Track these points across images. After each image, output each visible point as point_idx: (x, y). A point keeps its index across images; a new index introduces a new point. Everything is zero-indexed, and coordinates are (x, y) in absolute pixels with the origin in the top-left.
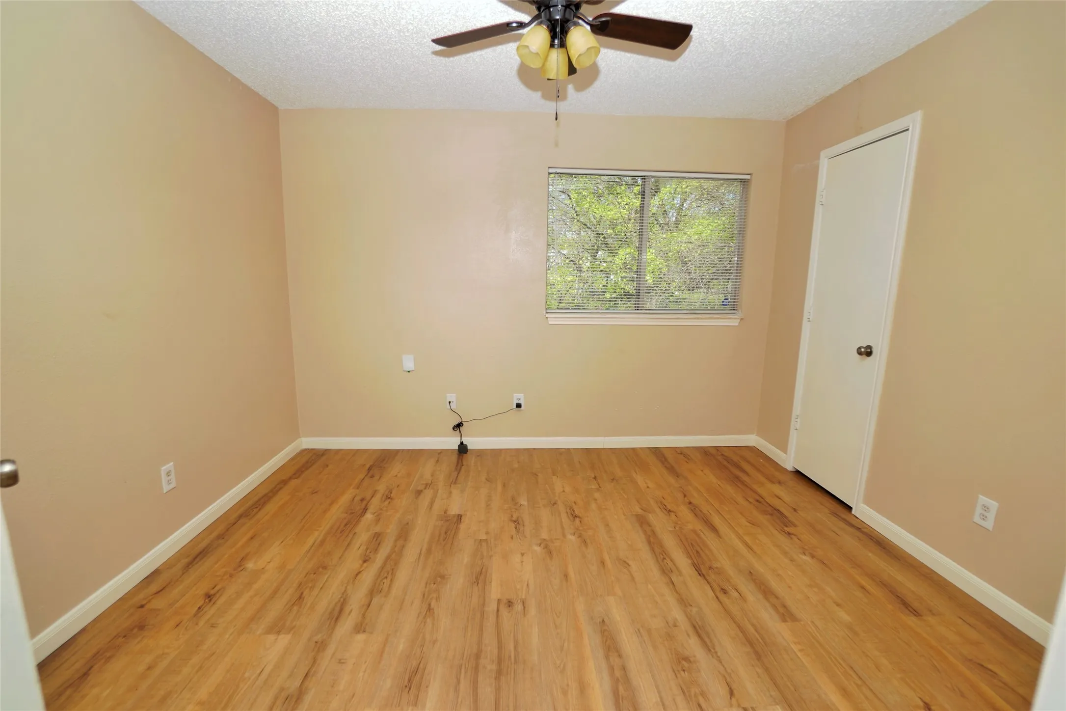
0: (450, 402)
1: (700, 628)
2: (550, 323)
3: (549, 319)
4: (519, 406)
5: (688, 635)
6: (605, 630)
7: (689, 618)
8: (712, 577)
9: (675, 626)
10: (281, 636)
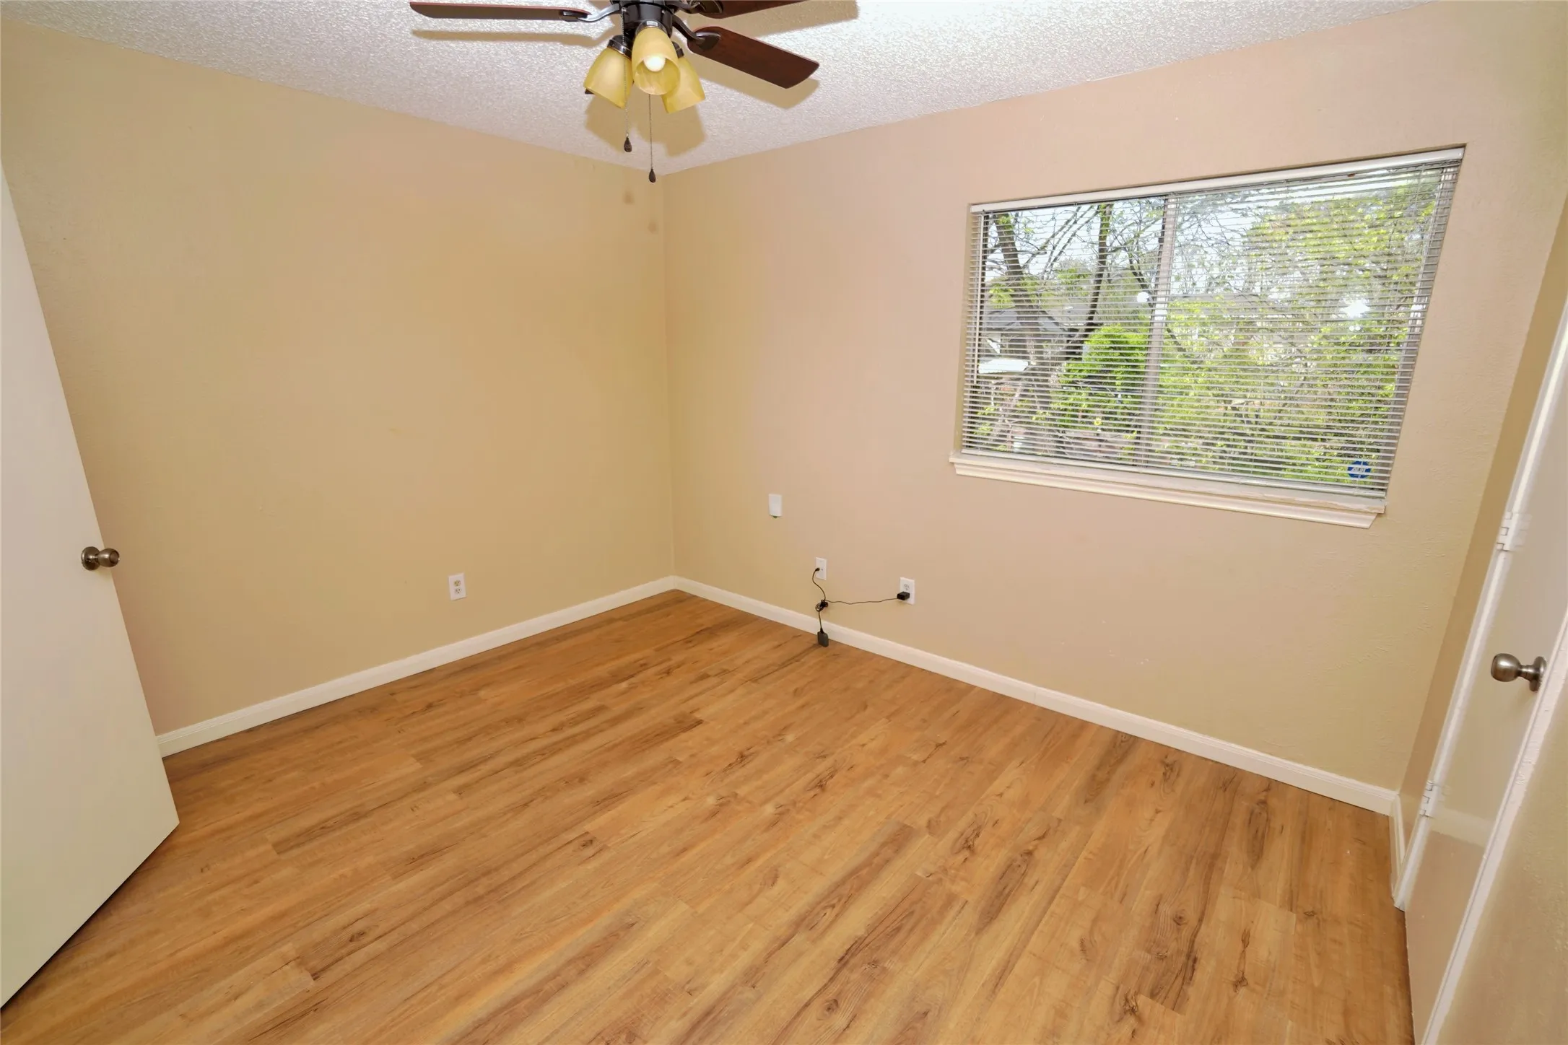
0: (818, 570)
1: (714, 1018)
2: (958, 472)
3: (956, 466)
4: (903, 596)
5: (685, 1014)
6: (617, 935)
7: (724, 998)
8: (853, 976)
9: (689, 993)
10: (418, 764)
